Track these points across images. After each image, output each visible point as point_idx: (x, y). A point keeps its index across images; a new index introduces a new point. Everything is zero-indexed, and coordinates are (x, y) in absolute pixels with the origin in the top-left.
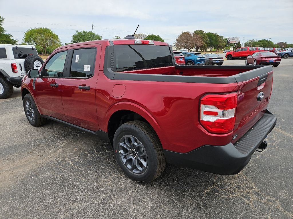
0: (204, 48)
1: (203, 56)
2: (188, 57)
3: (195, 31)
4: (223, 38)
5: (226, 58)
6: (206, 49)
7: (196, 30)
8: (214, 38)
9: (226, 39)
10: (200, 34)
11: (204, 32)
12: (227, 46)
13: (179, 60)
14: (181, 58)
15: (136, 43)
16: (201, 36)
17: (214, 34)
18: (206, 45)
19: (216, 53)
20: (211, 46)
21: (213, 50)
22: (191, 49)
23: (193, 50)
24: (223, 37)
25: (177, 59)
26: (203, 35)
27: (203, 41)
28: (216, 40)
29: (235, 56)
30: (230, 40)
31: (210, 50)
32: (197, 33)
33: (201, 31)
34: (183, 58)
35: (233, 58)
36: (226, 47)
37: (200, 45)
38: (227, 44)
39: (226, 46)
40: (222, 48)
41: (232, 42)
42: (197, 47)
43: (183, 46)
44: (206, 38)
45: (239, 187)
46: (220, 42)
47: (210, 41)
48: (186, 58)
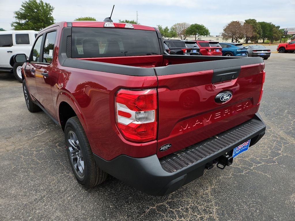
0: (254, 39)
1: (244, 47)
2: (227, 48)
3: (246, 21)
4: (280, 29)
5: (278, 51)
6: (258, 41)
7: (247, 19)
8: (268, 28)
9: (283, 30)
10: (252, 23)
11: (257, 21)
12: (284, 38)
13: (215, 51)
14: (218, 49)
15: (105, 26)
16: (253, 26)
17: (268, 23)
18: (258, 35)
19: (269, 45)
20: (264, 37)
21: (266, 41)
22: (239, 40)
23: (242, 41)
24: (279, 27)
25: (213, 49)
26: (256, 25)
27: (255, 31)
28: (271, 30)
29: (289, 48)
30: (287, 31)
31: (262, 41)
32: (248, 22)
33: (253, 20)
34: (220, 49)
35: (286, 51)
36: (282, 39)
37: (251, 36)
38: (284, 35)
39: (282, 37)
40: (277, 39)
41: (291, 33)
42: (247, 37)
43: (230, 37)
44: (258, 28)
45: (194, 209)
46: (275, 33)
47: (264, 32)
48: (223, 49)
